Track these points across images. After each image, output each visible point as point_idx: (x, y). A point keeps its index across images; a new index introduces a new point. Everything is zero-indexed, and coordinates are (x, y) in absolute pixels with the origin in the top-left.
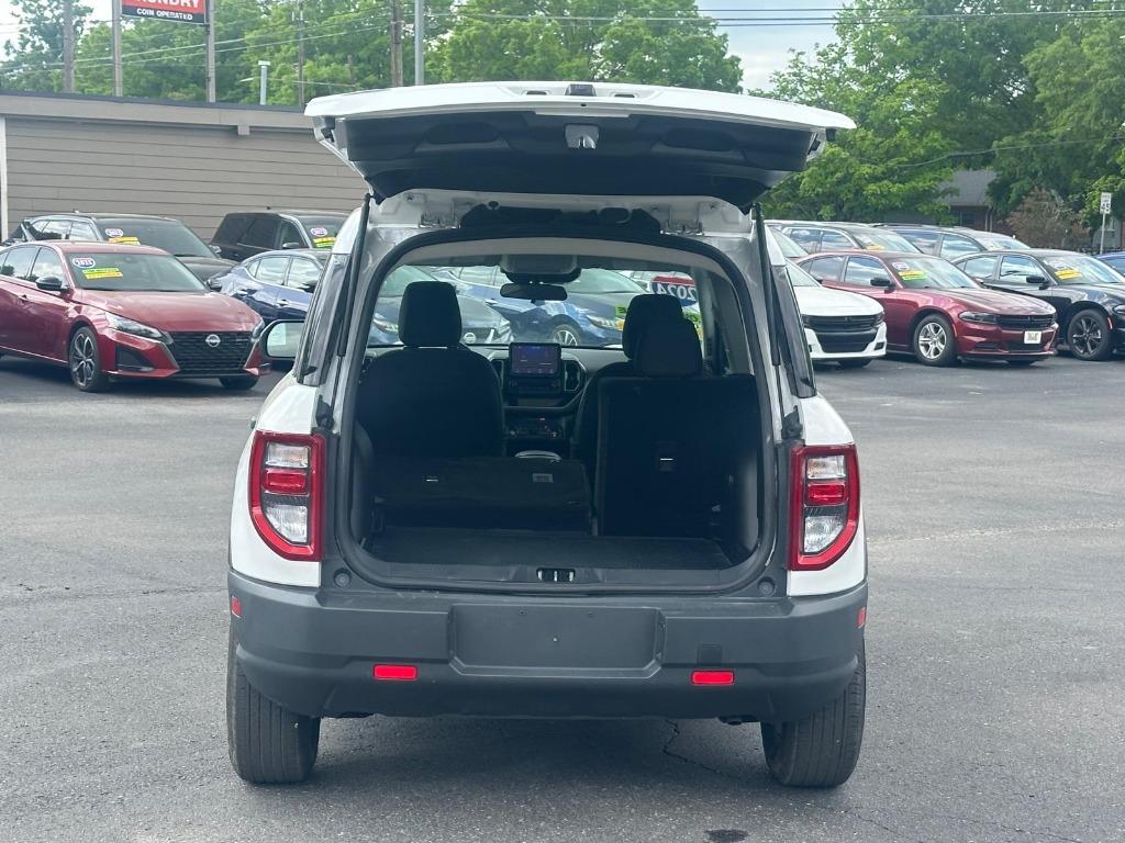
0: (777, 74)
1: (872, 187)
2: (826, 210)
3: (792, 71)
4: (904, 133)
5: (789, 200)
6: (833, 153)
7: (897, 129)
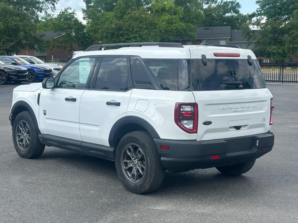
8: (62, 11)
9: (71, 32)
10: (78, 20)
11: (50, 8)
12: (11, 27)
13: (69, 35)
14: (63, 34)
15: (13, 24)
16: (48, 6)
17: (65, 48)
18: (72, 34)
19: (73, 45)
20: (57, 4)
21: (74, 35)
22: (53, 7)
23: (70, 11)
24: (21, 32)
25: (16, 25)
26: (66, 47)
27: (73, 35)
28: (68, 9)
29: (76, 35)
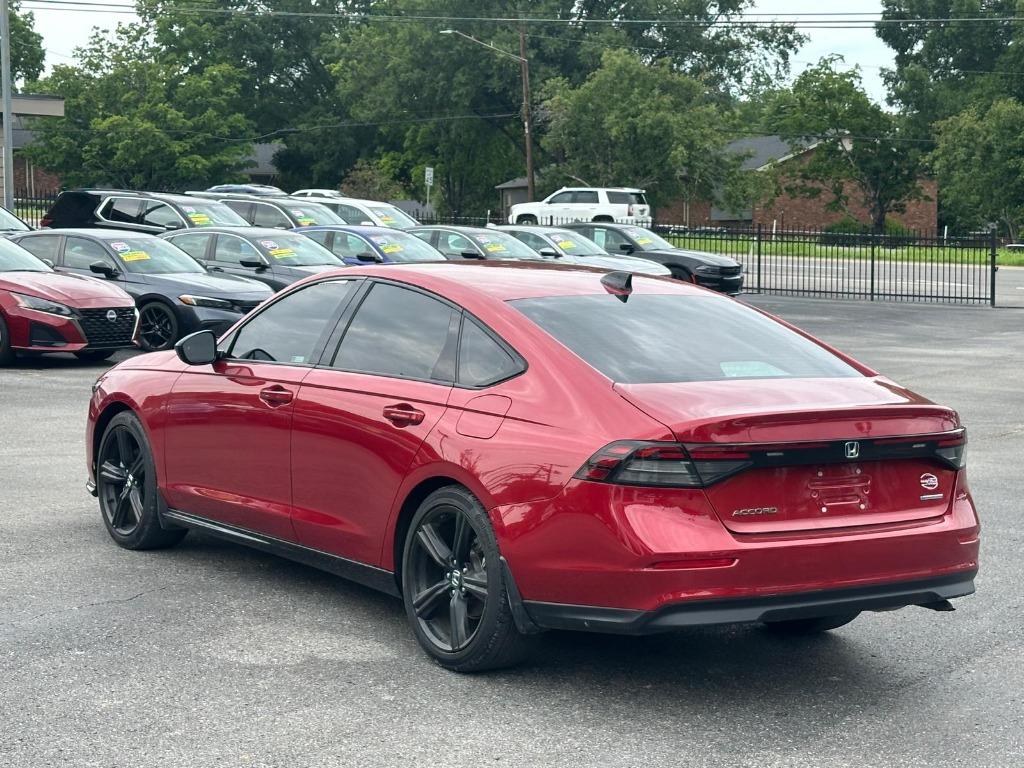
0: (78, 49)
1: (184, 161)
2: (138, 179)
3: (93, 47)
4: (211, 112)
5: (99, 168)
6: (146, 129)
7: (203, 108)
8: (810, 68)
9: (840, 140)
10: (868, 96)
11: (772, 66)
12: (644, 131)
13: (832, 151)
14: (811, 147)
15: (649, 121)
16: (765, 59)
17: (815, 193)
18: (842, 145)
19: (842, 183)
20: (796, 53)
21: (849, 147)
22: (781, 61)
23: (839, 68)
24: (678, 144)
25: (660, 123)
26: (819, 191)
27: (844, 149)
28: (832, 60)
29: (855, 148)
